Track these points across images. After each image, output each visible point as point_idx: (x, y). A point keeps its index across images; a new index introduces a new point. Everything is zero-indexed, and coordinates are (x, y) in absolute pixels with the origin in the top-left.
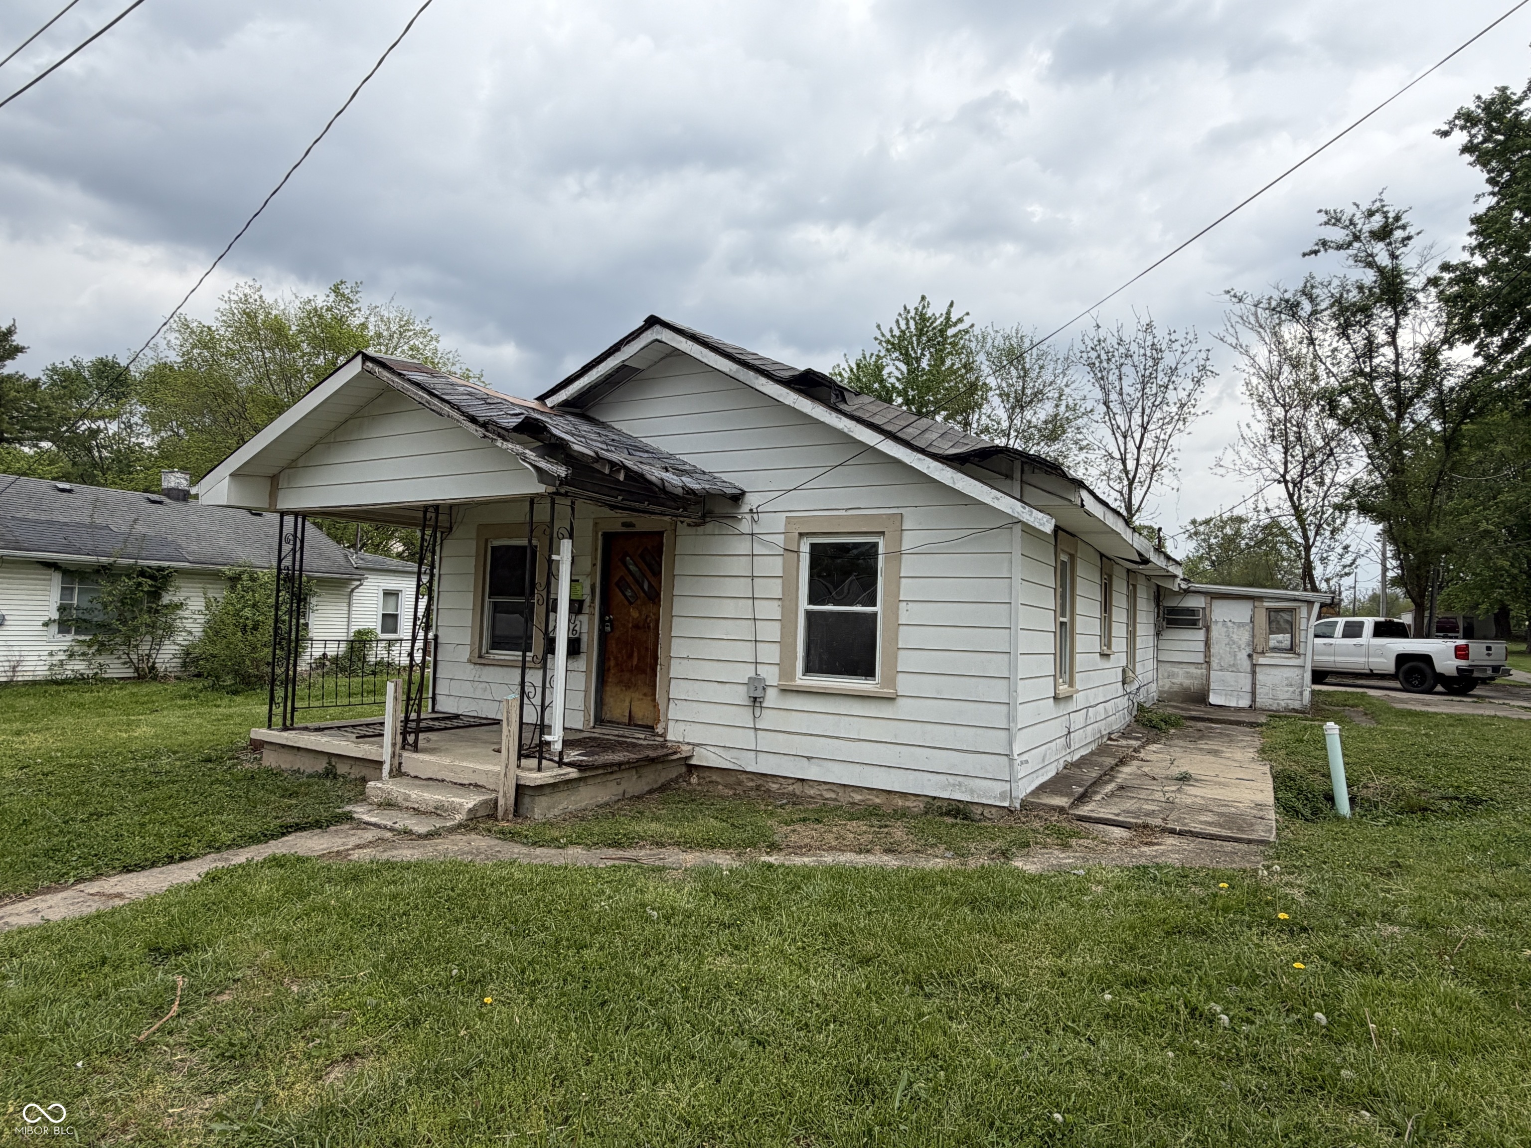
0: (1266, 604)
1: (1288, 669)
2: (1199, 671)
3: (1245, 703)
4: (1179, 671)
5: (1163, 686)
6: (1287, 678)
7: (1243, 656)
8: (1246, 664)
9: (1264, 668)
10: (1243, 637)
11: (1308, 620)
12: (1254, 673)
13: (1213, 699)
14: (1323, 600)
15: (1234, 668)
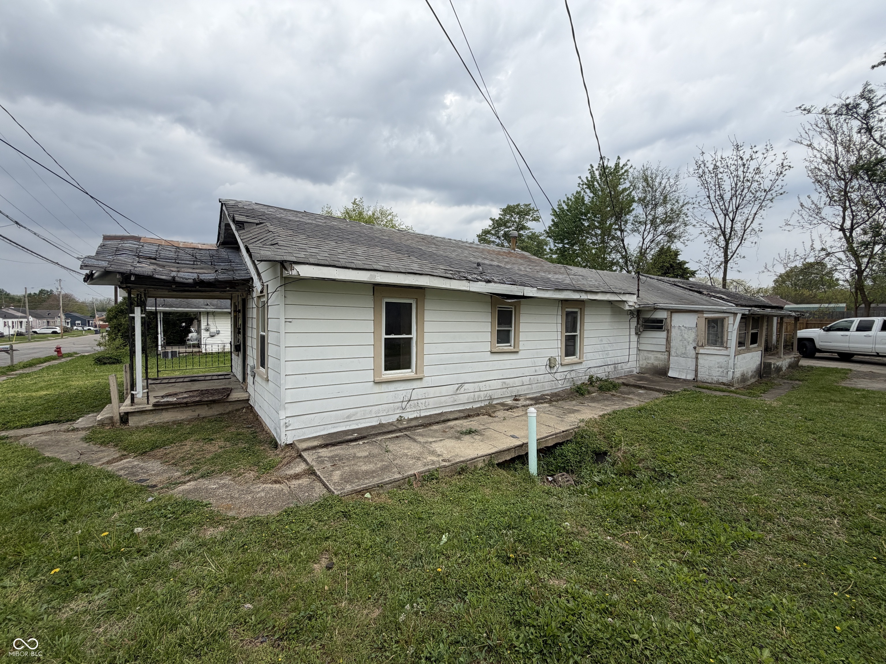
0: (706, 315)
1: (719, 357)
2: (663, 357)
3: (690, 377)
4: (652, 356)
5: (642, 365)
6: (718, 363)
7: (690, 348)
8: (693, 353)
9: (704, 356)
10: (691, 336)
11: (734, 324)
12: (697, 358)
13: (670, 374)
14: (743, 312)
15: (684, 355)
